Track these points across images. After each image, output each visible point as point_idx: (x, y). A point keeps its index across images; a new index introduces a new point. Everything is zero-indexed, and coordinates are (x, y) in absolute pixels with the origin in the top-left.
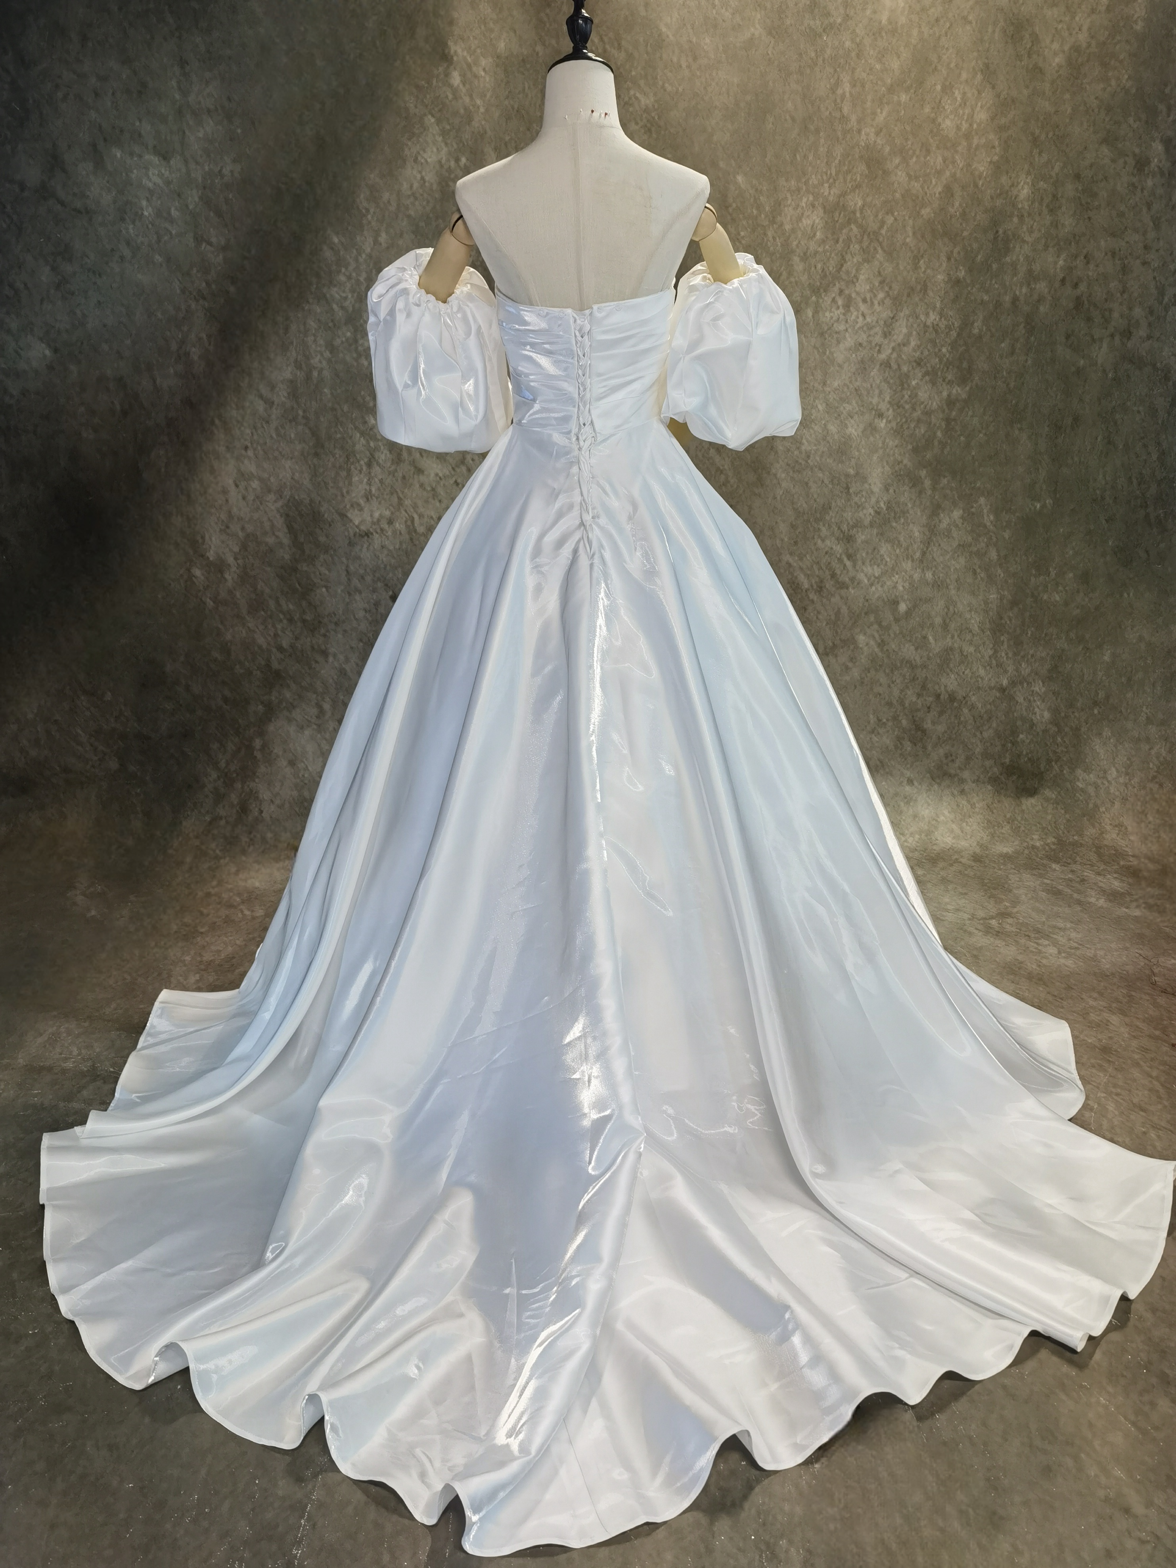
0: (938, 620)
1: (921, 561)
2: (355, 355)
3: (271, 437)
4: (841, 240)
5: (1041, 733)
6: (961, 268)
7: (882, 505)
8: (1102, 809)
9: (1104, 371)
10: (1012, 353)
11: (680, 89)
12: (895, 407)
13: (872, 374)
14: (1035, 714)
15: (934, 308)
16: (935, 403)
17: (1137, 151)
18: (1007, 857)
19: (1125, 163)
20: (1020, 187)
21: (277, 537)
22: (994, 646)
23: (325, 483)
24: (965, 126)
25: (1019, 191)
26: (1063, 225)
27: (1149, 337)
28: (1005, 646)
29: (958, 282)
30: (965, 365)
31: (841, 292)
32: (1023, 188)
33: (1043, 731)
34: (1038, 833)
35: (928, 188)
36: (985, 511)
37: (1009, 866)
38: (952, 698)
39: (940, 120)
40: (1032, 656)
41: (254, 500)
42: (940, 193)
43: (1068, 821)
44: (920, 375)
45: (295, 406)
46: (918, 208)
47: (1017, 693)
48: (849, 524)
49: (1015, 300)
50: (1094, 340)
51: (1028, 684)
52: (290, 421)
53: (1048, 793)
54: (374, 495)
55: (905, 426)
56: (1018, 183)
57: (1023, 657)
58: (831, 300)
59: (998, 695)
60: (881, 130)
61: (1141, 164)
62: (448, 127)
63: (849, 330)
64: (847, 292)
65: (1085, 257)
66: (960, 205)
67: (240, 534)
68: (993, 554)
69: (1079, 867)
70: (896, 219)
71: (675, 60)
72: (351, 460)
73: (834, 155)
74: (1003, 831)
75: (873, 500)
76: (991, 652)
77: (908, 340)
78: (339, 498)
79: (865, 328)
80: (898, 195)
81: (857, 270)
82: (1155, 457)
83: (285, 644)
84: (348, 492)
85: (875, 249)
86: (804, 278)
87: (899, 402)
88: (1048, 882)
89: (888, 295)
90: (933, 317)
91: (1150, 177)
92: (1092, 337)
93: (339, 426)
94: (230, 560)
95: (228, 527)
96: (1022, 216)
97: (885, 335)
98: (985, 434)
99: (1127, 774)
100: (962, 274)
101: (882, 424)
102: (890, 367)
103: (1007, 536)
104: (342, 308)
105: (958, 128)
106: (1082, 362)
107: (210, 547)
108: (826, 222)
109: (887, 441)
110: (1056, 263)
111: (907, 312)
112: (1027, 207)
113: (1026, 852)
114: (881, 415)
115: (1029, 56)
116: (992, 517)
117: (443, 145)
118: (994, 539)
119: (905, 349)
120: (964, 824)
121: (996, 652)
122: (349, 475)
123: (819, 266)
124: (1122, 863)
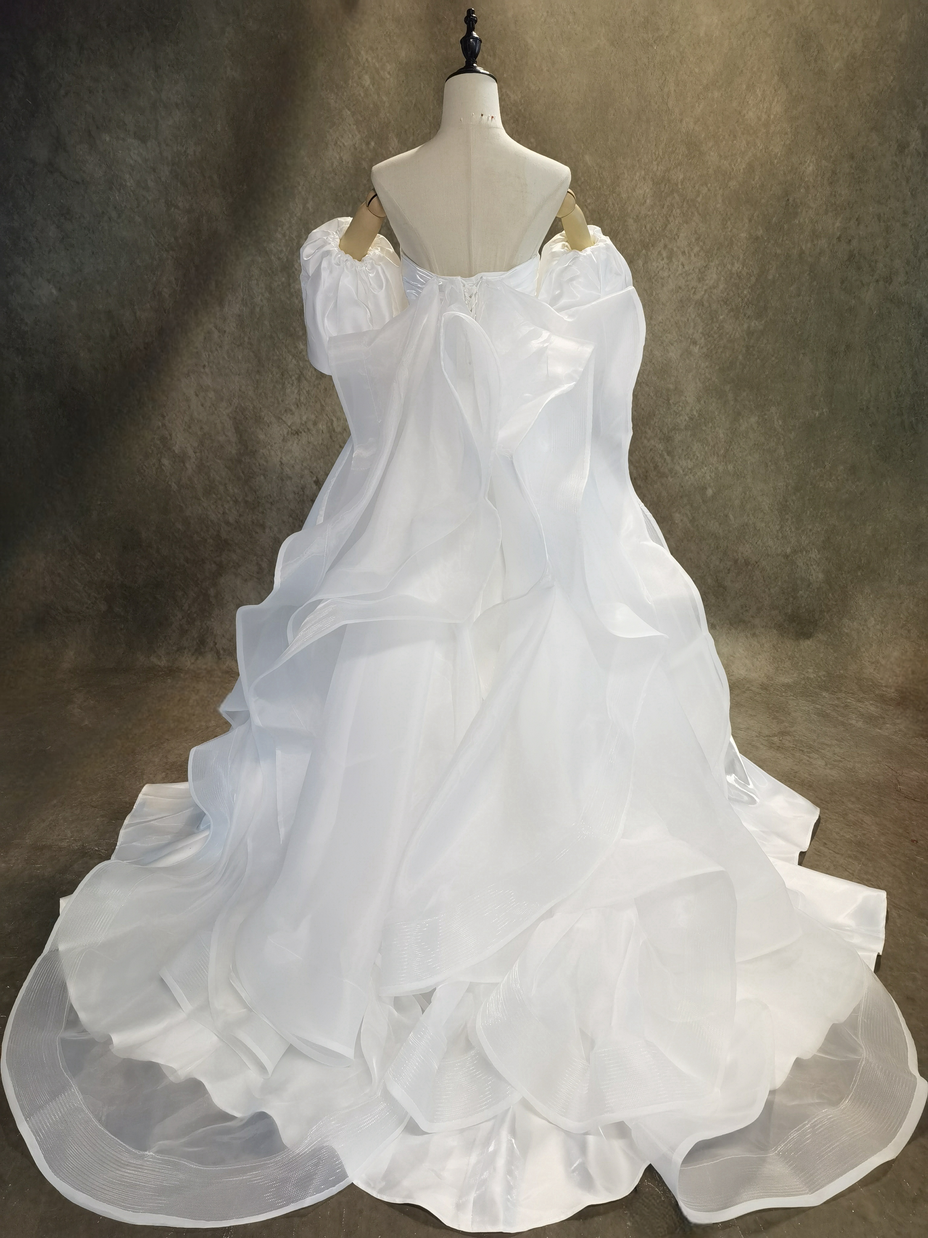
0: (737, 502)
1: (725, 457)
2: (288, 296)
3: (224, 358)
4: (666, 207)
5: (816, 590)
6: (760, 228)
7: (695, 413)
8: (863, 649)
9: (871, 309)
10: (799, 296)
11: (542, 88)
12: (706, 336)
13: (689, 311)
14: (812, 575)
15: (739, 258)
16: (737, 334)
17: (899, 137)
18: (788, 686)
19: (890, 146)
20: (807, 164)
21: (226, 436)
22: (780, 522)
23: (265, 393)
24: (764, 117)
25: (806, 168)
26: (840, 195)
27: (906, 283)
28: (789, 522)
29: (757, 238)
30: (762, 304)
31: (665, 246)
32: (809, 165)
33: (818, 589)
34: (812, 668)
35: (735, 165)
36: (776, 418)
37: (789, 693)
38: (747, 563)
39: (745, 112)
40: (811, 530)
41: (210, 407)
42: (743, 169)
43: (836, 658)
44: (726, 311)
45: (242, 335)
46: (726, 181)
47: (798, 559)
48: (668, 427)
49: (802, 252)
50: (863, 285)
51: (806, 552)
52: (238, 346)
53: (820, 636)
54: (303, 403)
55: (714, 352)
56: (805, 162)
57: (803, 531)
58: (657, 253)
59: (783, 560)
60: (699, 120)
61: (902, 147)
62: (361, 119)
63: (671, 276)
64: (670, 247)
65: (857, 220)
66: (760, 178)
67: (199, 433)
68: (781, 451)
69: (844, 695)
70: (709, 190)
71: (537, 65)
72: (286, 377)
73: (662, 139)
74: (785, 666)
75: (688, 409)
76: (778, 527)
77: (718, 284)
78: (276, 405)
79: (684, 275)
80: (711, 171)
81: (678, 229)
82: (909, 376)
83: (231, 520)
84: (282, 401)
85: (692, 213)
86: (636, 236)
87: (710, 332)
88: (819, 707)
89: (702, 249)
90: (737, 266)
91: (909, 157)
92: (861, 282)
93: (276, 350)
94: (191, 452)
95: (190, 427)
96: (808, 187)
97: (699, 280)
98: (776, 358)
99: (882, 622)
100: (760, 232)
101: (696, 350)
102: (703, 305)
103: (792, 438)
104: (279, 259)
105: (759, 119)
106: (854, 302)
107: (176, 443)
108: (655, 192)
109: (700, 362)
110: (834, 224)
111: (717, 263)
112: (811, 180)
113: (803, 682)
114: (695, 343)
115: (816, 61)
116: (780, 423)
117: (357, 133)
118: (782, 440)
119: (715, 291)
120: (755, 660)
121: (782, 527)
122: (284, 388)
123: (648, 226)
124: (877, 692)
